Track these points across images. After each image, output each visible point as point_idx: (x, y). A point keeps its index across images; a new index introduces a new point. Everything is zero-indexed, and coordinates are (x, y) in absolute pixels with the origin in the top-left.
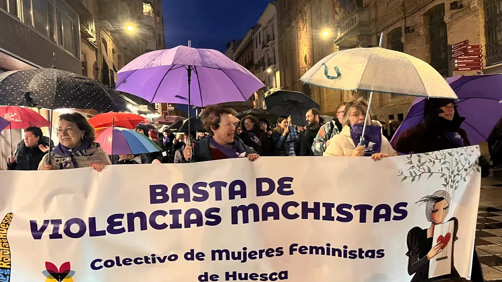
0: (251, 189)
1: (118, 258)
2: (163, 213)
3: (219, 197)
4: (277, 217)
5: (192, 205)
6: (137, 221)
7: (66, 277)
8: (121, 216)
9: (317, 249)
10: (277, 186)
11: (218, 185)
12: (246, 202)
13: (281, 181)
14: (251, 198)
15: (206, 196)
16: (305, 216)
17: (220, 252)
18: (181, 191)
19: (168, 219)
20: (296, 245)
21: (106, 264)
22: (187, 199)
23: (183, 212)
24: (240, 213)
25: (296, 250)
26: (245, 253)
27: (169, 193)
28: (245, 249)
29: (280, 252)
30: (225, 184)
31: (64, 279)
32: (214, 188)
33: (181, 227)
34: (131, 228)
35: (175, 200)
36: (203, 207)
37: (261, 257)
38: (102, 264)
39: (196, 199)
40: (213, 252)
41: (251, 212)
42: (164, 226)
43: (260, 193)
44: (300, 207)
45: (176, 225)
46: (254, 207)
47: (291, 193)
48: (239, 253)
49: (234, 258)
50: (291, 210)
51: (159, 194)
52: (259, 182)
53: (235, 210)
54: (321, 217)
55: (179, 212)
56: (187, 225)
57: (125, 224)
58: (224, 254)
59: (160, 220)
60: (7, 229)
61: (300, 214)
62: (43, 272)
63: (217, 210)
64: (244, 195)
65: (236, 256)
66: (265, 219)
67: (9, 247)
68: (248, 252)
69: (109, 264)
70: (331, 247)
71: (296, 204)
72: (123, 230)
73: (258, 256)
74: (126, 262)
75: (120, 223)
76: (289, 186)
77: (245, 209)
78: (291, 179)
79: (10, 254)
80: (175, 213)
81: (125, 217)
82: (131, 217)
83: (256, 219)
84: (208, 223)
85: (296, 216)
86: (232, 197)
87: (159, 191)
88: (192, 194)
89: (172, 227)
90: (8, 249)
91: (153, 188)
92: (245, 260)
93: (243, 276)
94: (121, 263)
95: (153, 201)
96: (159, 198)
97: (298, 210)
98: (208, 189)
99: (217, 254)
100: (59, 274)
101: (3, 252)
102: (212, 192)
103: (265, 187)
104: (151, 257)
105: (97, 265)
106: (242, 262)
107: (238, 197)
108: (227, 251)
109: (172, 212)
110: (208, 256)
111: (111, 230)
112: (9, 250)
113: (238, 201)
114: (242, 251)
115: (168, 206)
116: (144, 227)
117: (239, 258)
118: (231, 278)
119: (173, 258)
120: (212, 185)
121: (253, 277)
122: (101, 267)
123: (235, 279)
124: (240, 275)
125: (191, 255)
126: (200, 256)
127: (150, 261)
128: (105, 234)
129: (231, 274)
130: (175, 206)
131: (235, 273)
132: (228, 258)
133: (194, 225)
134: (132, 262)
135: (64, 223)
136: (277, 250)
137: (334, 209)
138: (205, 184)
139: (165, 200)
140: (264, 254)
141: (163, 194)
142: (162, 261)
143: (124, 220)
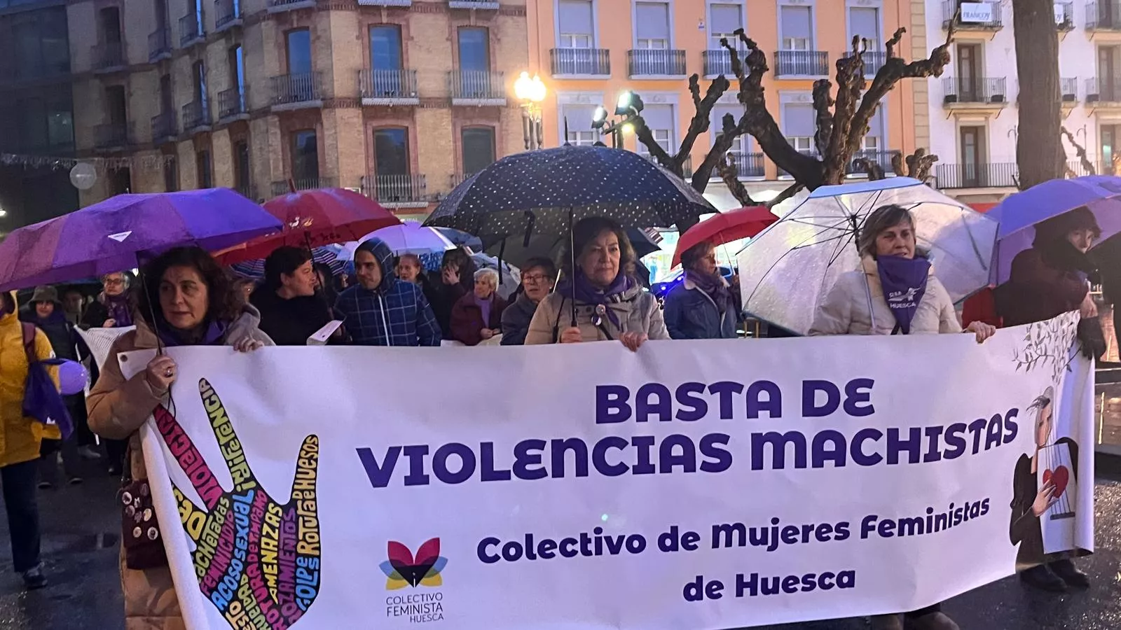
0: (792, 400)
1: (529, 538)
2: (621, 443)
3: (726, 413)
4: (841, 462)
5: (677, 427)
6: (570, 456)
7: (427, 575)
8: (540, 445)
9: (911, 524)
10: (844, 397)
11: (726, 390)
12: (781, 426)
13: (852, 386)
14: (792, 419)
15: (701, 409)
16: (893, 459)
17: (728, 529)
18: (653, 399)
19: (630, 456)
20: (874, 518)
21: (506, 551)
22: (666, 417)
23: (658, 443)
24: (768, 448)
25: (873, 528)
26: (775, 530)
27: (632, 402)
28: (775, 520)
29: (843, 532)
30: (739, 388)
31: (424, 580)
32: (718, 394)
33: (653, 472)
34: (558, 471)
35: (642, 418)
36: (695, 431)
37: (806, 539)
38: (496, 550)
39: (682, 416)
40: (716, 530)
41: (790, 447)
42: (622, 469)
43: (809, 409)
44: (884, 439)
45: (643, 467)
46: (797, 438)
47: (869, 411)
48: (765, 531)
49: (754, 542)
50: (868, 447)
51: (613, 404)
52: (810, 388)
53: (758, 441)
54: (922, 458)
55: (651, 440)
56: (666, 469)
57: (547, 462)
58: (736, 534)
59: (613, 456)
60: (315, 470)
61: (884, 454)
62: (382, 566)
63: (724, 439)
64: (776, 411)
65: (759, 537)
66: (818, 464)
67: (316, 511)
68: (781, 526)
69: (512, 552)
70: (934, 514)
71: (875, 435)
72: (543, 473)
73: (799, 537)
74: (545, 550)
75: (537, 459)
76: (866, 397)
77: (778, 441)
78: (869, 383)
79: (318, 526)
80: (643, 444)
81: (548, 447)
82: (558, 449)
83: (800, 463)
84: (706, 467)
85: (876, 459)
86: (752, 414)
87: (613, 397)
88: (676, 406)
89: (637, 470)
90: (314, 515)
91: (602, 391)
92: (774, 546)
93: (759, 585)
94: (535, 550)
95: (602, 417)
96: (613, 411)
97: (879, 447)
98: (705, 396)
99: (724, 533)
100: (414, 568)
101: (304, 522)
102: (713, 401)
103: (821, 398)
104: (593, 536)
105: (491, 550)
106: (770, 549)
107: (764, 414)
108: (740, 527)
109: (636, 441)
110: (706, 538)
112: (316, 517)
113: (765, 423)
114: (770, 526)
115: (631, 428)
116: (582, 471)
117: (764, 541)
118: (747, 591)
119: (636, 544)
120: (713, 389)
121: (788, 585)
122: (496, 558)
123: (754, 593)
124: (765, 581)
125: (672, 541)
126: (690, 541)
127: (591, 547)
128: (509, 478)
129: (747, 579)
130: (643, 430)
131: (754, 576)
132: (742, 543)
133: (678, 469)
134: (556, 551)
135: (432, 452)
136: (838, 529)
137: (941, 438)
138: (700, 387)
139: (624, 416)
140: (812, 534)
141: (621, 403)
142: (615, 549)
143: (547, 455)
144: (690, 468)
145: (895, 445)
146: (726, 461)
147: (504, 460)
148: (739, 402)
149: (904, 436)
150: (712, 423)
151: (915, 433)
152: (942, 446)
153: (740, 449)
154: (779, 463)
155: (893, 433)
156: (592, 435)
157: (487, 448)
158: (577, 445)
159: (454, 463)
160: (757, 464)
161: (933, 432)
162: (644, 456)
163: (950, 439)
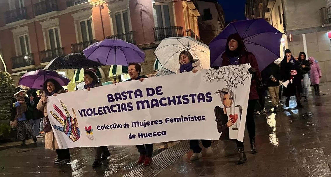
0: (145, 93)
1: (104, 125)
3: (131, 98)
4: (158, 106)
5: (123, 101)
6: (106, 109)
10: (156, 91)
11: (130, 92)
12: (143, 99)
13: (157, 88)
14: (145, 97)
15: (126, 97)
17: (135, 123)
18: (118, 96)
19: (117, 108)
20: (168, 118)
22: (121, 99)
24: (140, 105)
25: (168, 121)
27: (114, 97)
28: (145, 120)
29: (161, 122)
30: (133, 92)
31: (90, 133)
33: (121, 111)
34: (105, 113)
35: (116, 100)
36: (126, 102)
37: (152, 124)
39: (123, 99)
40: (132, 123)
41: (145, 104)
42: (116, 111)
43: (149, 95)
44: (167, 100)
46: (147, 101)
47: (162, 93)
48: (143, 123)
49: (141, 126)
51: (111, 98)
53: (138, 103)
54: (177, 103)
55: (119, 105)
57: (103, 111)
58: (137, 124)
59: (114, 109)
60: (75, 114)
62: (85, 131)
63: (131, 103)
64: (141, 96)
66: (152, 106)
68: (146, 122)
70: (183, 117)
71: (165, 99)
72: (103, 113)
73: (150, 124)
76: (161, 91)
77: (142, 102)
78: (161, 87)
79: (77, 123)
83: (148, 107)
84: (129, 110)
85: (166, 105)
86: (136, 97)
87: (110, 97)
88: (122, 97)
89: (118, 111)
91: (108, 96)
94: (106, 127)
96: (111, 100)
97: (166, 102)
98: (127, 94)
99: (134, 124)
100: (89, 131)
103: (151, 92)
106: (144, 127)
107: (139, 97)
108: (138, 122)
109: (117, 105)
110: (131, 125)
112: (77, 121)
113: (139, 99)
115: (115, 103)
116: (109, 112)
117: (143, 125)
118: (141, 137)
119: (121, 126)
121: (150, 135)
122: (100, 129)
123: (142, 137)
124: (144, 134)
125: (124, 126)
126: (128, 126)
128: (97, 115)
129: (140, 134)
130: (118, 102)
131: (142, 133)
132: (138, 126)
133: (124, 110)
134: (109, 127)
135: (86, 110)
136: (159, 121)
138: (125, 92)
139: (113, 100)
141: (112, 98)
143: (102, 109)
144: (126, 110)
145: (170, 101)
146: (132, 108)
147: (97, 111)
148: (133, 95)
149: (171, 98)
150: (129, 100)
151: (174, 97)
153: (134, 105)
154: (143, 108)
155: (169, 98)
156: (109, 105)
157: (94, 109)
158: (107, 107)
159: (90, 112)
160: (138, 108)
161: (178, 97)
162: (119, 108)
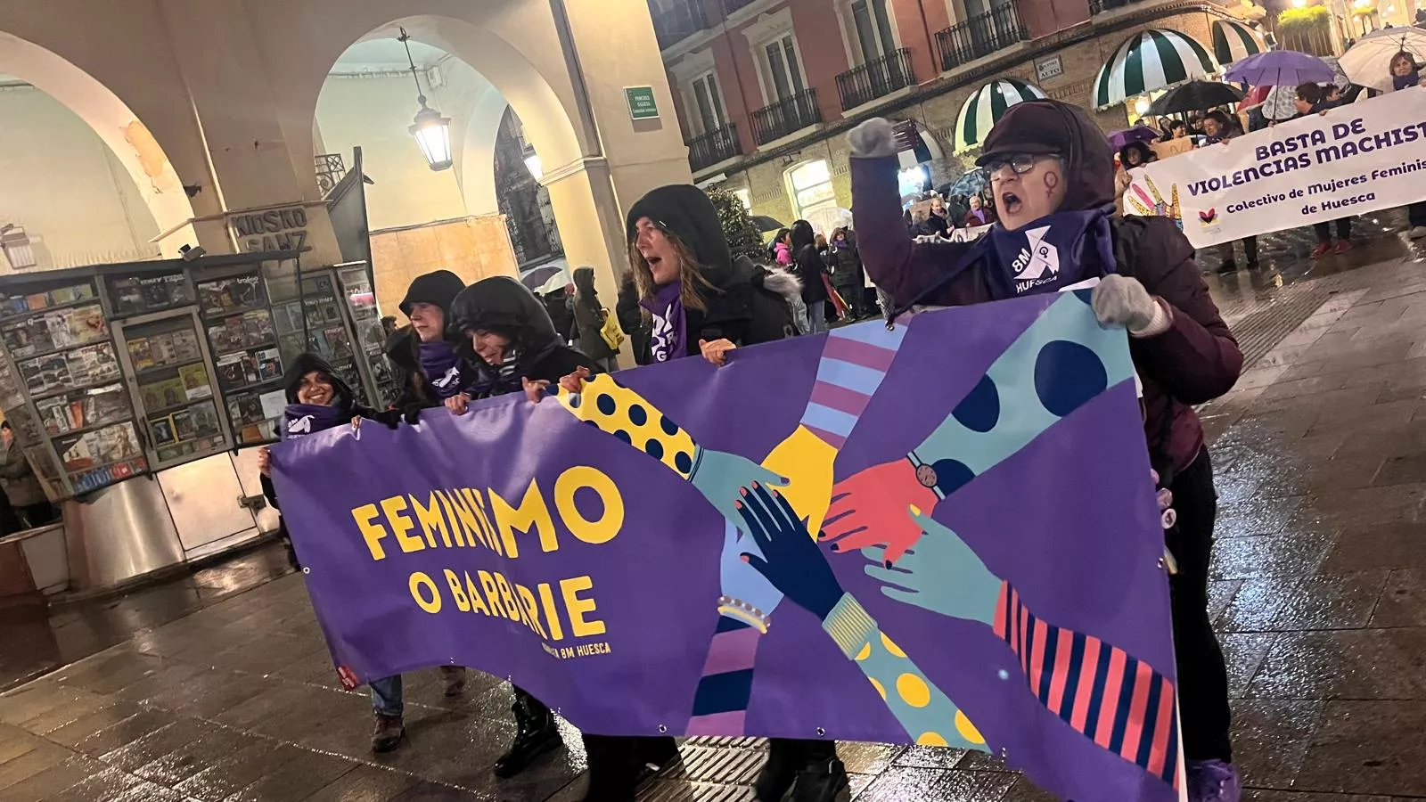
0: (1329, 136)
1: (1244, 203)
3: (1305, 145)
4: (1356, 153)
5: (1289, 154)
6: (1251, 174)
8: (1240, 173)
9: (1395, 170)
10: (1351, 128)
11: (1303, 137)
12: (1326, 146)
13: (1353, 123)
14: (1330, 141)
15: (1296, 146)
16: (1379, 146)
17: (1315, 187)
18: (1277, 147)
19: (1274, 168)
20: (1377, 171)
21: (1237, 208)
22: (1283, 152)
23: (1283, 161)
24: (1323, 155)
25: (1377, 175)
26: (1333, 184)
27: (1269, 151)
28: (1333, 181)
30: (1307, 136)
31: (1212, 221)
32: (1300, 139)
33: (1283, 171)
34: (1248, 179)
35: (1274, 154)
36: (1295, 154)
37: (1347, 185)
38: (1234, 208)
39: (1289, 150)
40: (1310, 188)
41: (1332, 153)
42: (1272, 173)
43: (1337, 137)
44: (1373, 140)
45: (1280, 171)
46: (1334, 148)
47: (1364, 130)
48: (1329, 185)
49: (1326, 190)
50: (1367, 145)
51: (1262, 153)
52: (1335, 128)
53: (1318, 153)
54: (1392, 143)
55: (1280, 161)
56: (1287, 170)
57: (1243, 178)
58: (1318, 188)
59: (1267, 170)
61: (1375, 147)
62: (1198, 220)
63: (1306, 155)
64: (1323, 141)
65: (1327, 188)
66: (1345, 155)
68: (1336, 182)
69: (1239, 208)
70: (1406, 165)
71: (1370, 139)
72: (1243, 182)
73: (1344, 184)
74: (1251, 204)
75: (1240, 178)
76: (1360, 126)
77: (1327, 151)
78: (1361, 120)
80: (1278, 163)
81: (1243, 173)
82: (1246, 173)
83: (1338, 157)
84: (1302, 166)
85: (1372, 148)
86: (1314, 143)
87: (1261, 151)
88: (1286, 147)
89: (1277, 172)
91: (1257, 150)
92: (1334, 190)
93: (1336, 204)
94: (1248, 205)
95: (1259, 158)
96: (1263, 155)
97: (1373, 143)
98: (1296, 141)
99: (1313, 189)
100: (1208, 218)
102: (1299, 142)
103: (1341, 130)
104: (1267, 197)
105: (1231, 209)
107: (1319, 143)
108: (1319, 185)
109: (1274, 163)
110: (1306, 192)
111: (1235, 183)
113: (1320, 146)
114: (1331, 183)
115: (1271, 159)
116: (1257, 177)
117: (1330, 188)
118: (1327, 208)
119: (1282, 197)
120: (1298, 138)
121: (1345, 203)
122: (1234, 211)
123: (1330, 209)
124: (1333, 203)
125: (1293, 194)
126: (1300, 193)
127: (1267, 201)
128: (1231, 186)
129: (1326, 204)
130: (1276, 158)
131: (1329, 202)
132: (1321, 190)
133: (1292, 169)
134: (1256, 204)
135: (1207, 182)
136: (1361, 178)
137: (1401, 134)
138: (1293, 139)
139: (1268, 155)
140: (1350, 183)
141: (1265, 152)
142: (1276, 200)
143: (1243, 176)
144: (1296, 167)
145: (1378, 142)
146: (1308, 162)
147: (1230, 180)
148: (1309, 140)
149: (1382, 137)
150: (1300, 150)
151: (1387, 134)
152: (1403, 136)
153: (1313, 157)
154: (1329, 159)
155: (1377, 137)
156: (1257, 165)
157: (1224, 178)
158: (1253, 170)
159: (1214, 184)
160: (1320, 161)
161: (1396, 133)
162: (1279, 166)
163: (1406, 132)
